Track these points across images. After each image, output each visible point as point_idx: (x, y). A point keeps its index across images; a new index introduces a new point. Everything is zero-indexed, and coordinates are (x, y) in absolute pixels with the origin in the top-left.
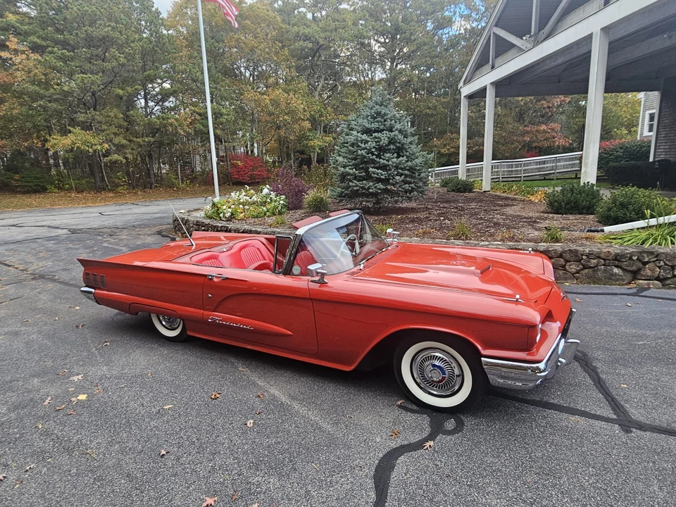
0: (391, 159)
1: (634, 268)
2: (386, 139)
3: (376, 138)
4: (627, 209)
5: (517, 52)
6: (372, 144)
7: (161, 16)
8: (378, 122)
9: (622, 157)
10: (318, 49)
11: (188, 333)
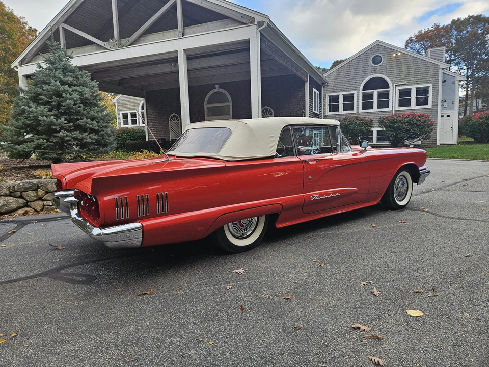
11: (279, 226)
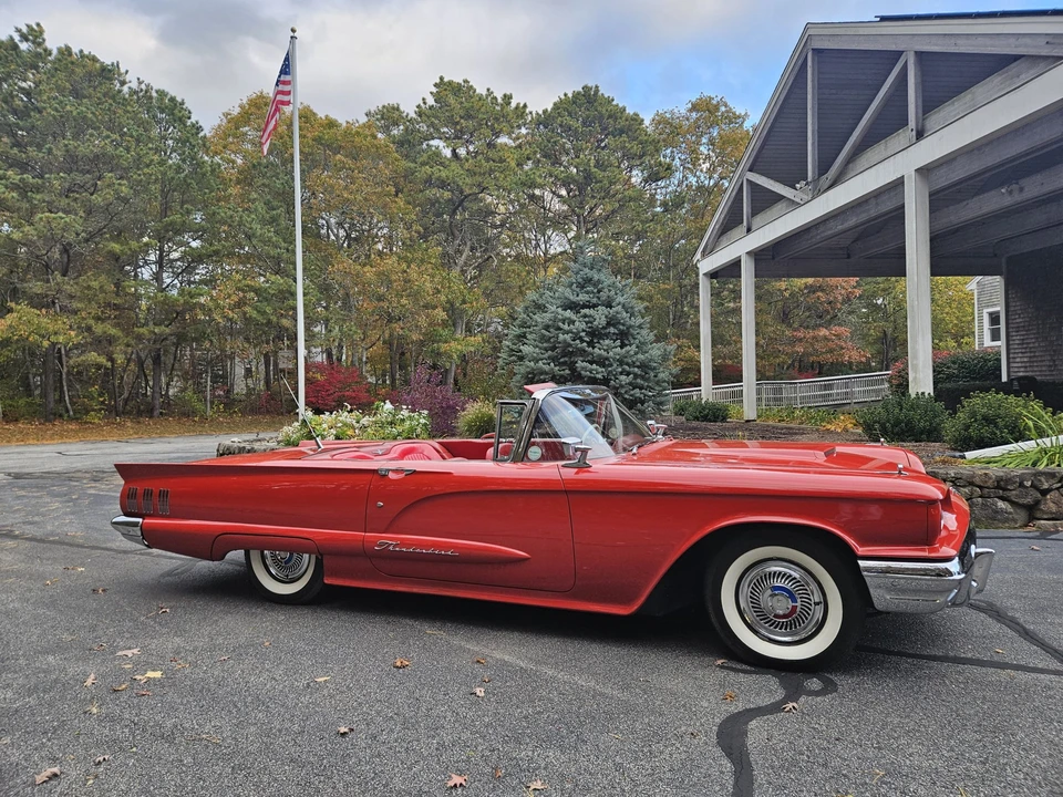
0: (609, 348)
1: (1028, 500)
2: (603, 318)
3: (585, 316)
4: (996, 426)
5: (787, 207)
6: (580, 325)
7: (202, 134)
8: (587, 293)
9: (957, 376)
10: (463, 200)
11: (326, 582)
